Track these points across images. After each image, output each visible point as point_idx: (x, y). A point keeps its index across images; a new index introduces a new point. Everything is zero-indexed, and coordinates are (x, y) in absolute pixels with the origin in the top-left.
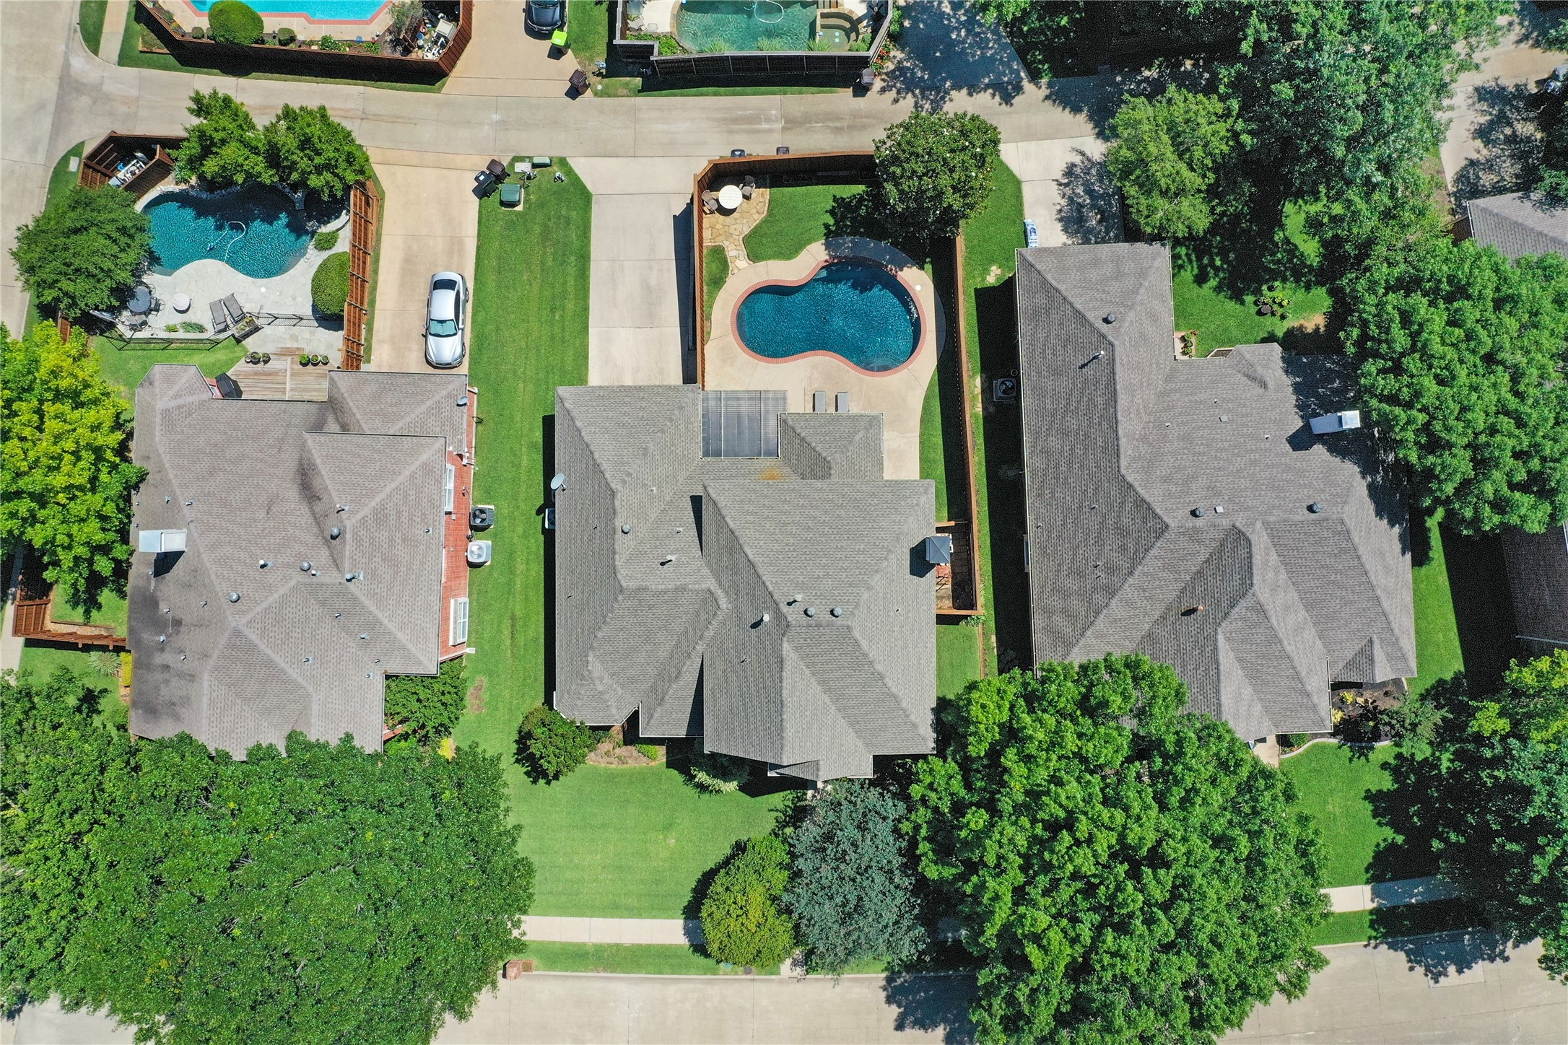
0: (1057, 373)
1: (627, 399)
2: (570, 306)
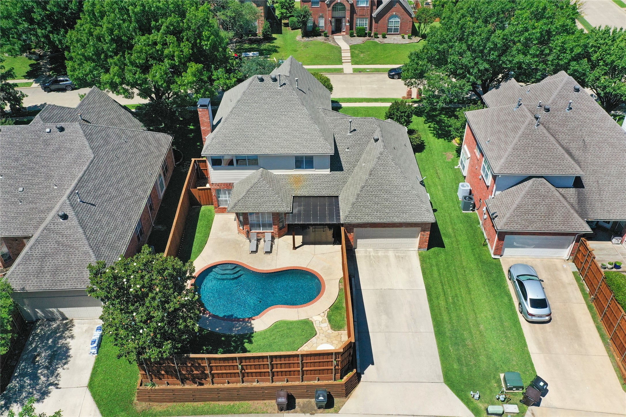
2: (442, 303)
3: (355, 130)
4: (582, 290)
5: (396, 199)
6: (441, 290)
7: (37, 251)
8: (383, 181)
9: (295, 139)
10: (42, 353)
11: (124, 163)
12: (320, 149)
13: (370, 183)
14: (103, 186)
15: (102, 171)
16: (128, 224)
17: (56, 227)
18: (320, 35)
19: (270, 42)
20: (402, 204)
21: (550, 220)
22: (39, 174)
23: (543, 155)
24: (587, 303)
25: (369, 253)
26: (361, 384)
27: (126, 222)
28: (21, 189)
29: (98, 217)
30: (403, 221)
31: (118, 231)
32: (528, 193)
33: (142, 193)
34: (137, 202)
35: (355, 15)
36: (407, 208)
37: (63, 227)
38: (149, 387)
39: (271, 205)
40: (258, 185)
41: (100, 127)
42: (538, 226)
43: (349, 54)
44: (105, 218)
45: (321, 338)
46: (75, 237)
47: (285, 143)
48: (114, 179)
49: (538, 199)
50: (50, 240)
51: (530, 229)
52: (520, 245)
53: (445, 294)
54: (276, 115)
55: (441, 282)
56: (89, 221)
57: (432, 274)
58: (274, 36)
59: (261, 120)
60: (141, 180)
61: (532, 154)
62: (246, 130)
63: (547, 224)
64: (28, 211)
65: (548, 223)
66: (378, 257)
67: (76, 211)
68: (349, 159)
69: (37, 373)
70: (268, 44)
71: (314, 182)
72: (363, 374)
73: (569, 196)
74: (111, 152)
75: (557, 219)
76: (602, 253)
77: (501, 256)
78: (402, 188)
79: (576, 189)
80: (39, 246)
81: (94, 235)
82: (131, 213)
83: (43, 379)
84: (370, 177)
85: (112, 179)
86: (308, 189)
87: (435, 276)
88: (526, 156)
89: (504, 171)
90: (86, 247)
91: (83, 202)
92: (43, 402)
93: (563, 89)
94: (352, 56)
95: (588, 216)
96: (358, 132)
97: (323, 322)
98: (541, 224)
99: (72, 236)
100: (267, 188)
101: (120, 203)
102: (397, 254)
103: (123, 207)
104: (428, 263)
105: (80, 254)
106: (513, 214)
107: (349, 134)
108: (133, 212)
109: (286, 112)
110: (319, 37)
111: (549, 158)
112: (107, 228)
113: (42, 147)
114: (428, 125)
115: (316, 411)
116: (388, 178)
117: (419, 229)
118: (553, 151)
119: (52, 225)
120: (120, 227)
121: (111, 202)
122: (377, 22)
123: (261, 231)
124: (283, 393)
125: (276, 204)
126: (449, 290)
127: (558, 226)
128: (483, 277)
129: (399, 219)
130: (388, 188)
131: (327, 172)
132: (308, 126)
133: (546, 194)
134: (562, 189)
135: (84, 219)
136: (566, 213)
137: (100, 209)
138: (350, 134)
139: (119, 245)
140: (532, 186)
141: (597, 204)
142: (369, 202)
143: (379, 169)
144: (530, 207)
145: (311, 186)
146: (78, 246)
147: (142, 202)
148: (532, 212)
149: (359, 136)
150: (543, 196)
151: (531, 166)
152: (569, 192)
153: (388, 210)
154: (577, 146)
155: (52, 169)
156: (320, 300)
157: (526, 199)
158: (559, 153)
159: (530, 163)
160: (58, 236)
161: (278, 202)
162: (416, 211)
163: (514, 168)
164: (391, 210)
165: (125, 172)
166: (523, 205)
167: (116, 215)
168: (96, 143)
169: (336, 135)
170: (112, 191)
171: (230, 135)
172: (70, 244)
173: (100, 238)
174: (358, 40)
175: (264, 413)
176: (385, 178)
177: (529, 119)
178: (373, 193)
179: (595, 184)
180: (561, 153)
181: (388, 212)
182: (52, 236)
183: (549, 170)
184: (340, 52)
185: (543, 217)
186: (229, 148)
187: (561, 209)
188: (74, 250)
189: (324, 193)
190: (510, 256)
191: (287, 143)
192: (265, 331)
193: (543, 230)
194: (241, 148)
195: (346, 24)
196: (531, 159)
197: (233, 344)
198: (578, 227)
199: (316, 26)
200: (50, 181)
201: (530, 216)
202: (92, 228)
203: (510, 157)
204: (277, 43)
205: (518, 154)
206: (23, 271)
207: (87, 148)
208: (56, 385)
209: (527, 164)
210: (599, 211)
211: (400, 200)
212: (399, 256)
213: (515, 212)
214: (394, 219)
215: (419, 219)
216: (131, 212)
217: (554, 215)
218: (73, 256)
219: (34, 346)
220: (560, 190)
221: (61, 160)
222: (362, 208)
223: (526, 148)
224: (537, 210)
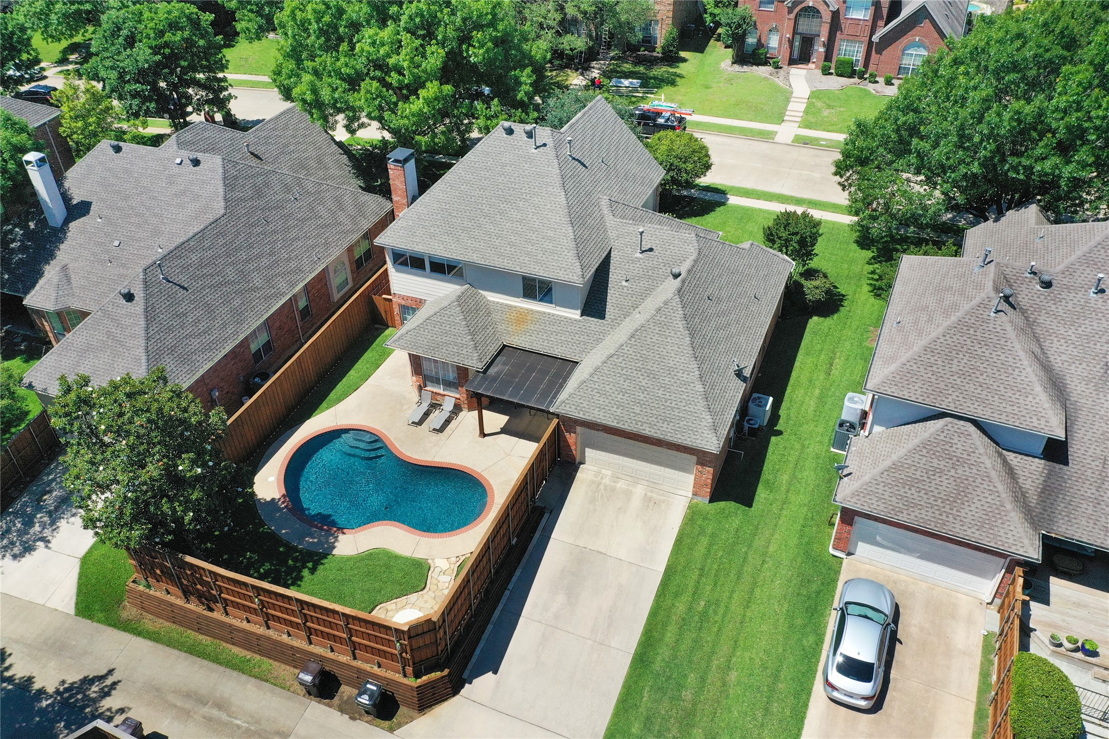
0: (210, 310)
1: (637, 410)
2: (681, 607)
3: (651, 250)
4: (984, 675)
5: (660, 392)
6: (691, 583)
7: (80, 340)
8: (649, 354)
9: (526, 246)
10: (56, 490)
11: (275, 232)
12: (562, 272)
13: (626, 351)
14: (217, 263)
15: (228, 238)
16: (233, 329)
17: (114, 310)
18: (765, 63)
19: (670, 66)
20: (668, 404)
21: (954, 512)
22: (146, 226)
23: (985, 374)
24: (979, 703)
25: (602, 478)
26: (457, 697)
27: (231, 327)
28: (116, 243)
29: (185, 308)
30: (658, 435)
31: (208, 337)
32: (925, 445)
33: (284, 285)
34: (267, 298)
35: (838, 33)
36: (676, 413)
37: (123, 312)
38: (141, 588)
39: (455, 350)
40: (447, 312)
41: (258, 169)
42: (923, 516)
43: (802, 107)
44: (195, 313)
45: (426, 597)
46: (133, 331)
47: (508, 249)
48: (244, 254)
49: (943, 463)
50: (101, 327)
51: (903, 518)
52: (890, 545)
53: (694, 593)
54: (512, 198)
55: (702, 569)
56: (164, 311)
57: (691, 549)
58: (683, 54)
59: (484, 202)
60: (293, 265)
61: (961, 368)
62: (455, 214)
63: (944, 517)
64: (115, 278)
65: (947, 517)
66: (613, 489)
67: (148, 292)
68: (622, 299)
69: (35, 516)
70: (664, 69)
71: (547, 328)
72: (470, 683)
73: (1027, 474)
74: (259, 212)
75: (970, 513)
76: (1075, 613)
77: (849, 554)
78: (680, 374)
79: (1048, 463)
80: (85, 334)
81: (162, 334)
82: (246, 314)
83: (37, 528)
84: (629, 342)
85: (239, 254)
86: (534, 338)
87: (696, 554)
88: (947, 368)
89: (887, 388)
90: (140, 350)
91: (169, 281)
92: (19, 561)
93: (1100, 246)
94: (806, 112)
95: (1051, 526)
96: (657, 254)
97: (446, 573)
98: (930, 514)
99: (129, 328)
100: (458, 321)
101: (234, 295)
102: (649, 494)
103: (237, 302)
104: (697, 527)
105: (129, 359)
106: (878, 478)
107: (639, 255)
108: (252, 313)
109: (529, 196)
110: (762, 69)
111: (996, 384)
112: (191, 329)
113: (164, 185)
114: (871, 268)
115: (361, 715)
116: (662, 349)
117: (694, 458)
118: (1011, 372)
119: (111, 306)
120: (214, 332)
121: (219, 290)
122: (879, 52)
123: (441, 392)
124: (314, 667)
125: (463, 352)
126: (708, 588)
127: (965, 528)
128: (792, 585)
129: (653, 431)
130: (654, 369)
131: (575, 314)
132: (556, 226)
133: (965, 456)
134: (1014, 455)
135: (158, 307)
136: (994, 506)
137: (193, 297)
138: (641, 255)
139: (198, 359)
140: (939, 433)
141: (1085, 506)
142: (610, 386)
143: (651, 330)
144: (919, 473)
145: (540, 334)
146: (131, 345)
147: (278, 299)
148: (920, 485)
149: (654, 262)
150: (955, 459)
151: (950, 392)
152: (1027, 466)
153: (639, 408)
154: (1085, 374)
155: (165, 221)
156: (465, 534)
157: (917, 455)
158: (1023, 378)
159: (950, 385)
160: (112, 324)
161: (468, 350)
162: (690, 424)
163: (910, 386)
164: (644, 410)
165: (269, 247)
166: (906, 466)
167: (218, 312)
168: (237, 194)
169: (615, 253)
170: (230, 273)
171: (427, 218)
172: (122, 339)
173: (170, 341)
174: (835, 82)
175: (284, 689)
176: (655, 348)
177: (983, 295)
178: (624, 372)
179: (1097, 463)
180: (1029, 380)
181: (638, 412)
182: (105, 322)
183: (986, 409)
184: (788, 101)
185: (940, 500)
186: (418, 240)
187: (986, 495)
188: (125, 350)
189: (557, 351)
190: (867, 561)
191: (512, 249)
192: (349, 559)
193: (932, 527)
194: (436, 244)
195: (819, 49)
196: (955, 378)
197: (290, 562)
198: (1011, 541)
199: (763, 46)
200: (156, 239)
201: (913, 491)
202: (165, 323)
203: (911, 364)
204: (682, 68)
205: (932, 360)
206: (53, 364)
207: (220, 199)
208: (46, 541)
209: (942, 386)
210: (1084, 523)
211: (667, 397)
212: (650, 499)
213: (884, 476)
214: (643, 428)
215: (689, 440)
216: (249, 311)
217: (966, 504)
218: (120, 360)
219: (51, 477)
220: (1010, 456)
221: (181, 210)
222: (594, 393)
223: (954, 352)
224: (933, 485)
